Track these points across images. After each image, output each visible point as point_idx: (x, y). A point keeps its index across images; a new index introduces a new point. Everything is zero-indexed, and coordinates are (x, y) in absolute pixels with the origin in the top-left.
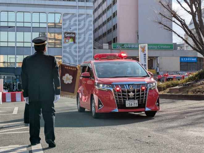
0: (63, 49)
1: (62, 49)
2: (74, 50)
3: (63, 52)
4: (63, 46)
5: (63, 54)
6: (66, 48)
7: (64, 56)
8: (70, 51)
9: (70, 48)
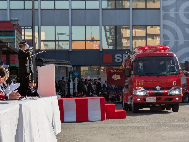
0: (162, 13)
1: (160, 13)
2: (184, 14)
3: (163, 19)
4: (163, 7)
5: (162, 22)
6: (168, 11)
7: (165, 27)
8: (177, 15)
9: (177, 10)
